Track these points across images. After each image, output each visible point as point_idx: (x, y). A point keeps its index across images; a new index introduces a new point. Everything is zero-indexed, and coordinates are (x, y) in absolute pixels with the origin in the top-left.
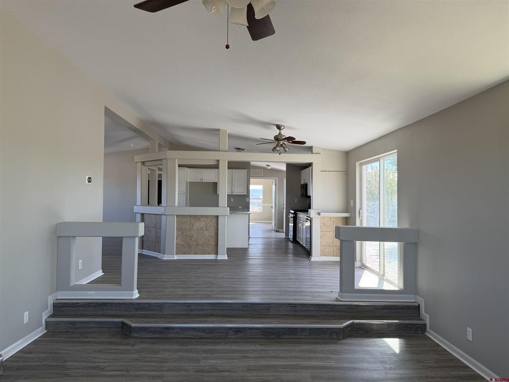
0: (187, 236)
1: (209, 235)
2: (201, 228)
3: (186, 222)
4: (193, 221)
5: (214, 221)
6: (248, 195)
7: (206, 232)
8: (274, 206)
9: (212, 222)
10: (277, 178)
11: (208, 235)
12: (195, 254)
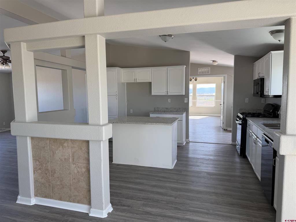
0: (48, 170)
1: (78, 172)
2: (65, 159)
3: (44, 148)
4: (53, 147)
5: (84, 148)
6: (187, 95)
7: (73, 166)
8: (222, 103)
9: (81, 149)
10: (226, 75)
11: (76, 172)
12: (60, 199)
